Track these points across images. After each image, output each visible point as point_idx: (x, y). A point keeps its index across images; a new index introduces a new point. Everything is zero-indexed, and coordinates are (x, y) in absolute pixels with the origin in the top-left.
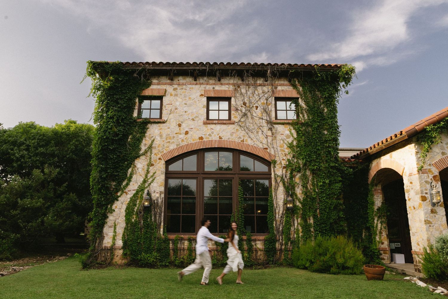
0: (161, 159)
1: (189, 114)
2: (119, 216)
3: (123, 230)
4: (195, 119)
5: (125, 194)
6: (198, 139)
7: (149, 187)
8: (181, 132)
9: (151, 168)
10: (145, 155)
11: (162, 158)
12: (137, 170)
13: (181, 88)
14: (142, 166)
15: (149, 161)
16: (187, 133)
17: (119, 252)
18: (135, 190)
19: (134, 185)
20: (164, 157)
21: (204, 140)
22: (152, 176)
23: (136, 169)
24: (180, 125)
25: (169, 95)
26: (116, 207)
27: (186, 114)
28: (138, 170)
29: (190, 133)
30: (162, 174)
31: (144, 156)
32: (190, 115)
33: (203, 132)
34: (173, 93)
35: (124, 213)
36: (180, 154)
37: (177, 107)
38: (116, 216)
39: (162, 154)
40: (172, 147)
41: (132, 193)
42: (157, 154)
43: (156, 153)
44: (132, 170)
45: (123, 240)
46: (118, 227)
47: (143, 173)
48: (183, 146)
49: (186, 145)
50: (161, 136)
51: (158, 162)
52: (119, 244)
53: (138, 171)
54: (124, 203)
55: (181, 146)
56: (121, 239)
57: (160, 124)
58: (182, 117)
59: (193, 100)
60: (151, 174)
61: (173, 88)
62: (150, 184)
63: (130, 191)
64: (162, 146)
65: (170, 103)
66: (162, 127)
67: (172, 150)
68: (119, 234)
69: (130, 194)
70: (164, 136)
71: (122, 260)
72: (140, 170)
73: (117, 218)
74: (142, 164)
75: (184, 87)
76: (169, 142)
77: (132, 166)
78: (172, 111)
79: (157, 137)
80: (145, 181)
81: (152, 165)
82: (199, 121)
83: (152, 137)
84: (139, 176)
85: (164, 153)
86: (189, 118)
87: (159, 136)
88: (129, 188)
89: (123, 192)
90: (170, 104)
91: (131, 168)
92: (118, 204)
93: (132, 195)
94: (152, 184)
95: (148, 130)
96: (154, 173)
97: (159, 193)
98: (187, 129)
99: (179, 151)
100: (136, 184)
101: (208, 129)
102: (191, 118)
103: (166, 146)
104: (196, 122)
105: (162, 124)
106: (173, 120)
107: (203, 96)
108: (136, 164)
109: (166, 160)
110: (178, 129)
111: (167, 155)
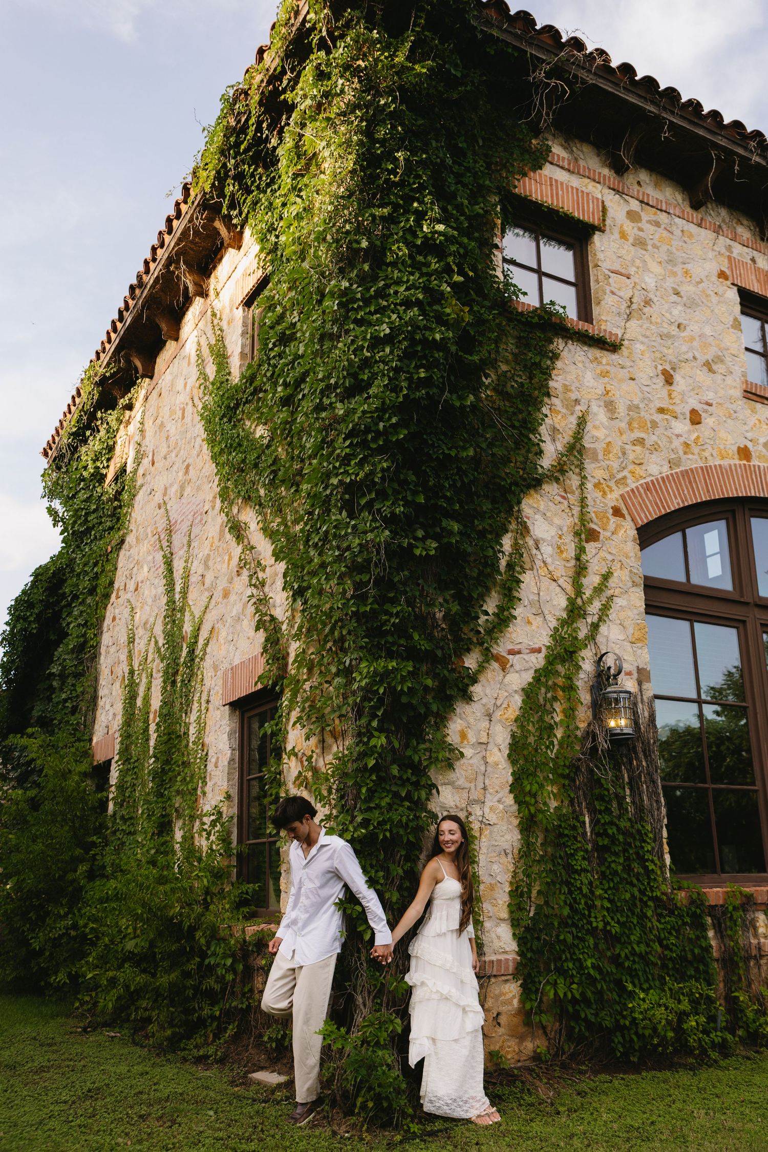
0: (623, 516)
1: (692, 339)
2: (485, 789)
3: (511, 868)
4: (715, 367)
5: (495, 665)
6: (736, 456)
7: (595, 643)
8: (678, 409)
9: (591, 547)
10: (557, 480)
11: (625, 512)
12: (534, 551)
13: (653, 218)
14: (553, 531)
15: (576, 510)
16: (695, 418)
17: (502, 994)
18: (539, 651)
19: (529, 623)
20: (634, 505)
21: (755, 462)
22: (598, 590)
23: (531, 543)
24: (669, 380)
25: (616, 235)
26: (463, 736)
27: (683, 334)
28: (538, 548)
29: (709, 421)
30: (635, 584)
31: (555, 485)
32: (695, 344)
33: (747, 428)
34: (630, 228)
35: (503, 773)
36: (686, 504)
37: (651, 296)
38: (467, 785)
39: (624, 490)
40: (656, 467)
41: (527, 666)
42: (606, 489)
43: (600, 483)
44: (516, 547)
45: (515, 923)
46: (484, 850)
47: (562, 569)
48: (691, 470)
49: (702, 468)
50: (610, 406)
51: (612, 526)
52: (497, 944)
53: (540, 557)
54: (498, 714)
55: (687, 471)
56: (505, 914)
57: (597, 353)
58: (670, 342)
59: (698, 283)
60: (591, 580)
61: (626, 208)
62: (595, 627)
63: (519, 652)
64: (620, 455)
65: (623, 271)
66: (608, 368)
67: (657, 480)
68: (492, 888)
69: (517, 667)
70: (622, 409)
71: (522, 1038)
72: (547, 550)
73: (475, 795)
74: (551, 523)
75: (663, 217)
76: (640, 442)
77: (513, 526)
78: (634, 306)
79: (594, 408)
80: (575, 611)
81: (593, 536)
82: (729, 380)
83: (577, 402)
84: (546, 582)
85: (628, 489)
86: (695, 358)
87: (602, 404)
88: (514, 635)
89: (488, 656)
90: (621, 274)
91: (509, 535)
92: (471, 720)
93: (528, 677)
94: (603, 629)
95: (559, 364)
96: (606, 577)
97: (635, 675)
98: (693, 403)
99: (683, 491)
100: (539, 619)
101: (759, 421)
102: (702, 358)
103: (631, 456)
104: (719, 377)
105: (605, 352)
106: (642, 347)
107: (729, 283)
108: (525, 519)
109: (640, 523)
110: (664, 393)
111: (643, 500)
